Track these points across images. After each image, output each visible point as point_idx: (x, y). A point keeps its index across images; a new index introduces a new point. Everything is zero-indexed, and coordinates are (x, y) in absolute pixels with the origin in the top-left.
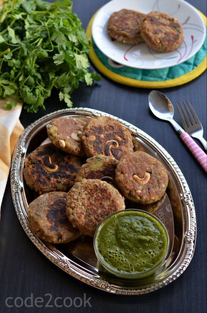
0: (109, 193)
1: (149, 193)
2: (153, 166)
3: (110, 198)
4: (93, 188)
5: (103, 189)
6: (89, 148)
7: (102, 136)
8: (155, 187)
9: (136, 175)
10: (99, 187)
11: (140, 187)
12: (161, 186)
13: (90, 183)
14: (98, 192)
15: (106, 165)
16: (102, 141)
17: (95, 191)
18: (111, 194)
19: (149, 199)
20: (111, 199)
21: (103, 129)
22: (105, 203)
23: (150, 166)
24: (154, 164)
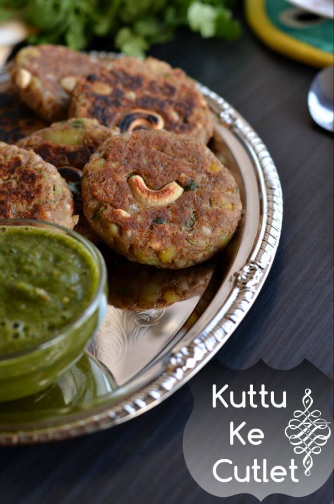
0: (40, 186)
1: (152, 228)
2: (205, 176)
3: (33, 198)
4: (7, 164)
5: (30, 173)
6: (78, 105)
7: (132, 95)
8: (179, 223)
9: (141, 176)
10: (23, 166)
11: (134, 207)
12: (200, 228)
13: (8, 151)
14: (12, 176)
15: (88, 142)
16: (124, 103)
17: (8, 172)
18: (43, 190)
19: (141, 243)
20: (35, 202)
21: (145, 85)
22: (15, 205)
23: (194, 172)
24: (208, 174)
